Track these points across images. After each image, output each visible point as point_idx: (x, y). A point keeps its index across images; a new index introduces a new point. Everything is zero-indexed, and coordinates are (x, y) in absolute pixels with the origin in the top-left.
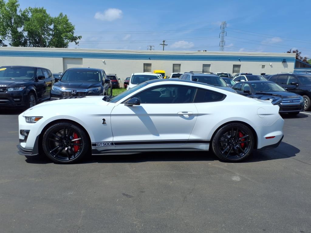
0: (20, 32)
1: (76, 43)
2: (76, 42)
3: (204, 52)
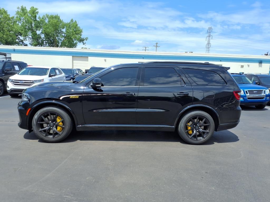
0: (39, 34)
1: (84, 44)
3: (191, 53)
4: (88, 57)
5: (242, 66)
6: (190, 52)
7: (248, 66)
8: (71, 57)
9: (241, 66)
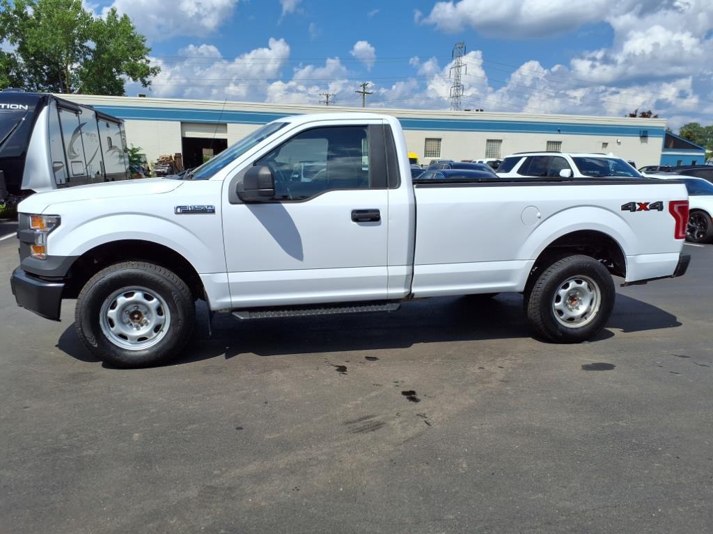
1: (145, 84)
2: (143, 82)
3: (479, 112)
4: (225, 125)
5: (605, 145)
6: (477, 110)
7: (619, 143)
8: (179, 123)
9: (603, 144)
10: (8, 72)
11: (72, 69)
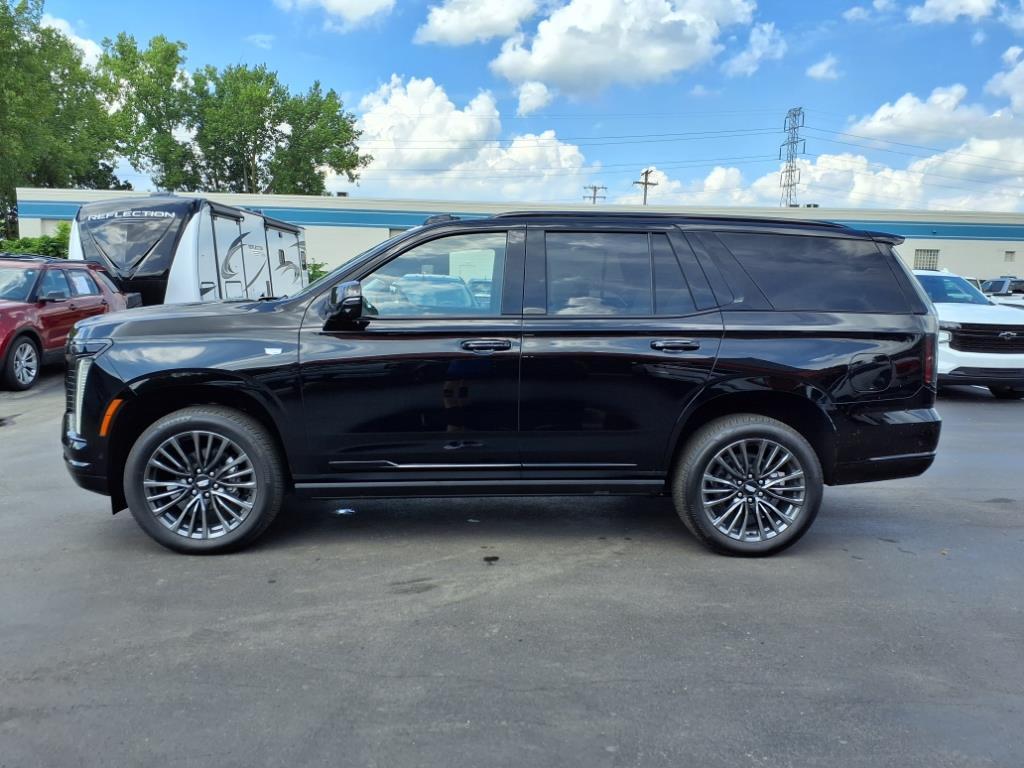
0: (185, 145)
1: (352, 178)
2: (350, 175)
3: (812, 208)
5: (1010, 255)
6: (808, 206)
8: (388, 230)
9: (1007, 252)
10: (183, 166)
11: (260, 160)
